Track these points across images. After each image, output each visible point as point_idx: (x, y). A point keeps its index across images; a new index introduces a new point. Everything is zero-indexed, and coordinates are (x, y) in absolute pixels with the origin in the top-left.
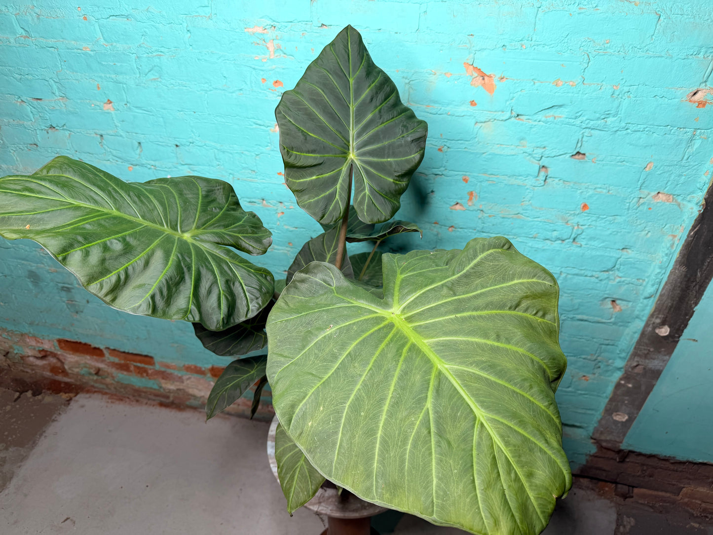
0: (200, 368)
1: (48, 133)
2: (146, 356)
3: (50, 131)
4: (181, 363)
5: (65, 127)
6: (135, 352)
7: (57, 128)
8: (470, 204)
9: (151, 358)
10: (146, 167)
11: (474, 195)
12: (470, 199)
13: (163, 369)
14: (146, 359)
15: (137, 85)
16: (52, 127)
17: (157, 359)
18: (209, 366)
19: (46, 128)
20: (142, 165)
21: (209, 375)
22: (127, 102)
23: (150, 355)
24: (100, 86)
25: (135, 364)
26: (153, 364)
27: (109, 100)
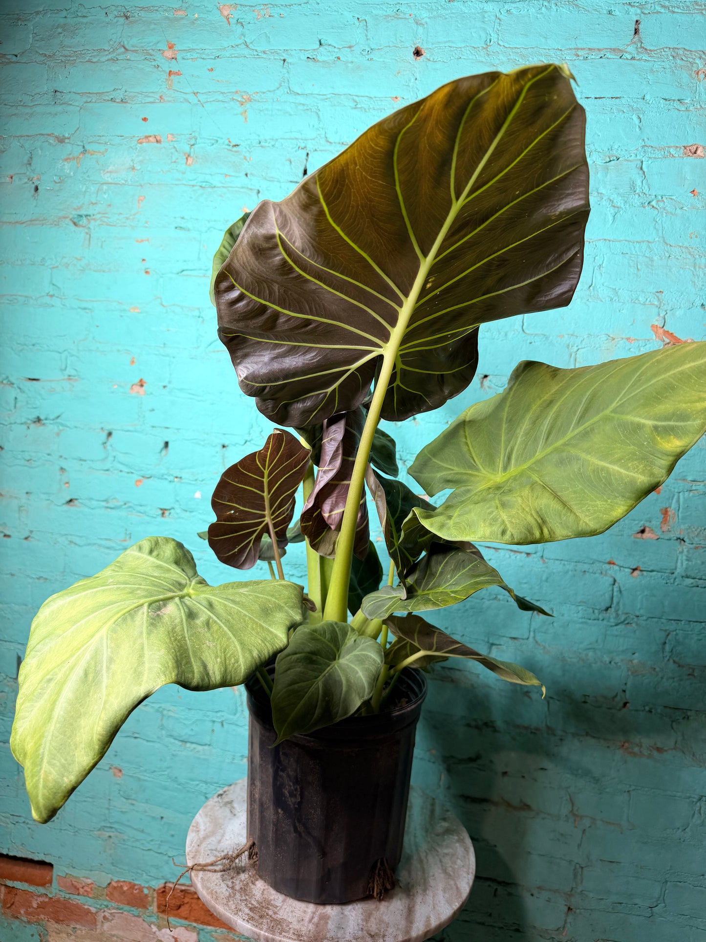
0: (141, 889)
1: (28, 428)
2: (42, 863)
3: (32, 426)
4: (104, 879)
5: (59, 420)
6: (19, 855)
7: (45, 422)
8: (665, 528)
9: (51, 865)
10: (166, 479)
11: (670, 513)
12: (665, 520)
13: (63, 895)
14: (37, 872)
15: (192, 358)
16: (38, 420)
17: (59, 871)
18: (158, 884)
19: (29, 422)
20: (162, 477)
21: (154, 908)
22: (170, 382)
23: (47, 860)
24: (135, 360)
25: (10, 883)
26: (45, 883)
27: (141, 380)
